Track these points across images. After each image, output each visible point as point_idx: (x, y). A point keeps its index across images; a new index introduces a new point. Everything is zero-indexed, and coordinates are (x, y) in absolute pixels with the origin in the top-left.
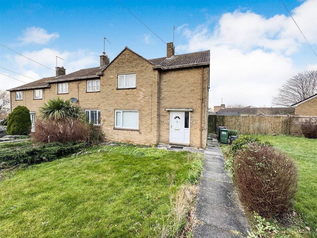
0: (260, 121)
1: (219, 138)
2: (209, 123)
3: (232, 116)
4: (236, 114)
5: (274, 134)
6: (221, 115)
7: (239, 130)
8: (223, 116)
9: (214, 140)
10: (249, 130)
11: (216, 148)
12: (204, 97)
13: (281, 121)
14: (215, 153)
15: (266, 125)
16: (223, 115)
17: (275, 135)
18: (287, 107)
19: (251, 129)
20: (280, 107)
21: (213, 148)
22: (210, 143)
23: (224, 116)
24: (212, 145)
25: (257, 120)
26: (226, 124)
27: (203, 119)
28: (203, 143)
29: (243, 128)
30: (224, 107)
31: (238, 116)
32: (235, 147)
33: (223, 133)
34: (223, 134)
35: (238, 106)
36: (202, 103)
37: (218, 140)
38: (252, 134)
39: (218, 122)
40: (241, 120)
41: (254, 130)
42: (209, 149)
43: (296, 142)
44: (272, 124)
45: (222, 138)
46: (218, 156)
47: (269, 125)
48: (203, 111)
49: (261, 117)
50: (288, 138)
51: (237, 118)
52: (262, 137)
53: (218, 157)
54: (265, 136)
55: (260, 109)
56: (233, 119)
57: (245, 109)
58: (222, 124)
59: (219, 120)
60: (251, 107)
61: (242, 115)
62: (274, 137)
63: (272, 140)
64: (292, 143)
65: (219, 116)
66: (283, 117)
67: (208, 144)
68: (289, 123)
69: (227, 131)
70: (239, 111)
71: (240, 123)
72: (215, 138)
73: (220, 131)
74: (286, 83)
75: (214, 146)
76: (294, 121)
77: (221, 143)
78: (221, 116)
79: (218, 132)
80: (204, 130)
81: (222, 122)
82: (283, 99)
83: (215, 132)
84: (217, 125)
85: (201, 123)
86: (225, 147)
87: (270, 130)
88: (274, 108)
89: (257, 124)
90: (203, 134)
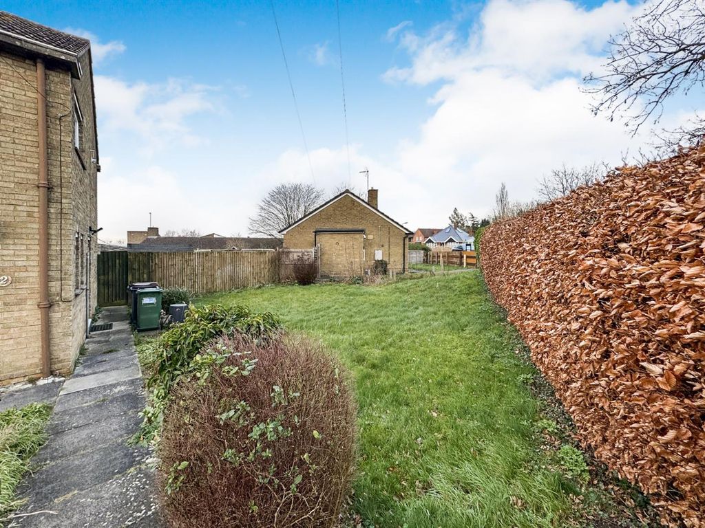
0: (233, 262)
1: (134, 319)
2: (102, 277)
3: (175, 254)
4: (182, 247)
5: (257, 286)
6: (142, 251)
7: (193, 286)
8: (149, 253)
9: (117, 326)
10: (213, 283)
11: (121, 354)
12: (56, 181)
13: (267, 259)
14: (111, 378)
15: (244, 269)
16: (150, 251)
17: (260, 287)
18: (270, 237)
19: (219, 281)
20: (261, 237)
21: (107, 357)
22: (99, 342)
23: (152, 253)
24: (105, 348)
25: (228, 260)
26: (159, 274)
27: (53, 263)
28: (55, 353)
29: (202, 281)
30: (157, 234)
31: (190, 254)
32: (169, 359)
33: (146, 301)
34: (146, 304)
35: (189, 233)
36: (49, 201)
37: (130, 323)
38: (221, 290)
39: (134, 269)
40: (196, 261)
41: (224, 283)
42: (89, 366)
43: (290, 296)
44: (253, 266)
45: (142, 317)
46: (124, 383)
47: (250, 269)
48: (53, 232)
49: (236, 255)
50: (278, 289)
51: (187, 257)
52: (240, 294)
53: (123, 388)
54: (244, 293)
55: (231, 239)
56: (178, 260)
57: (205, 239)
58: (145, 276)
59: (136, 266)
60: (215, 236)
61: (198, 251)
62: (259, 291)
63: (256, 297)
64: (286, 297)
65: (136, 255)
66: (269, 252)
67: (91, 347)
68: (277, 262)
69: (159, 293)
70: (190, 243)
71: (194, 270)
72: (121, 318)
73: (137, 297)
74: (267, 197)
75: (111, 351)
76: (284, 258)
77: (139, 331)
78: (141, 253)
79: (131, 300)
80: (63, 305)
81: (146, 271)
82: (264, 222)
83: (124, 301)
84: (130, 279)
85: (46, 278)
86: (153, 340)
87: (251, 278)
88: (253, 239)
89: (229, 268)
90: (54, 320)
